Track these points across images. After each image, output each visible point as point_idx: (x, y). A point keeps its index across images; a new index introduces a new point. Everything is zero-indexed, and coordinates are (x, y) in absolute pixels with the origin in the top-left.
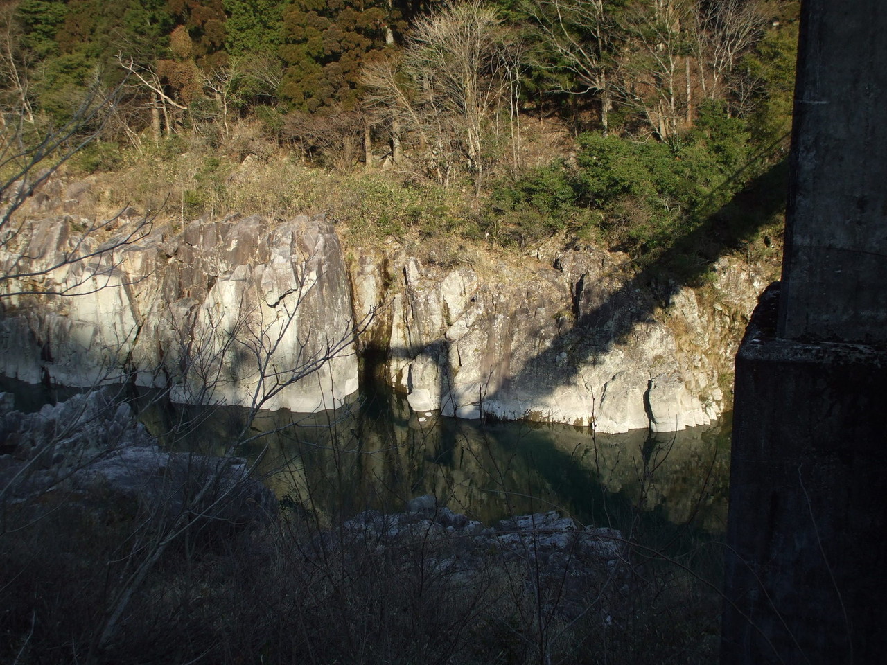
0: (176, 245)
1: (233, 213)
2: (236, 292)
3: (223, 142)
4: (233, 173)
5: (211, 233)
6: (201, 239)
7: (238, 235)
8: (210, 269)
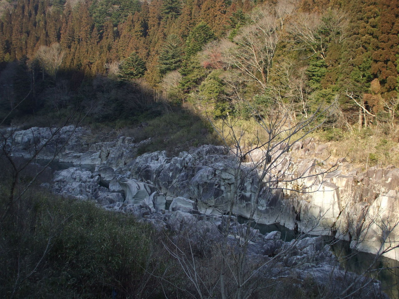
0: (362, 177)
1: (391, 165)
2: (388, 202)
3: (390, 133)
4: (393, 147)
5: (380, 173)
6: (374, 176)
7: (392, 176)
8: (377, 190)
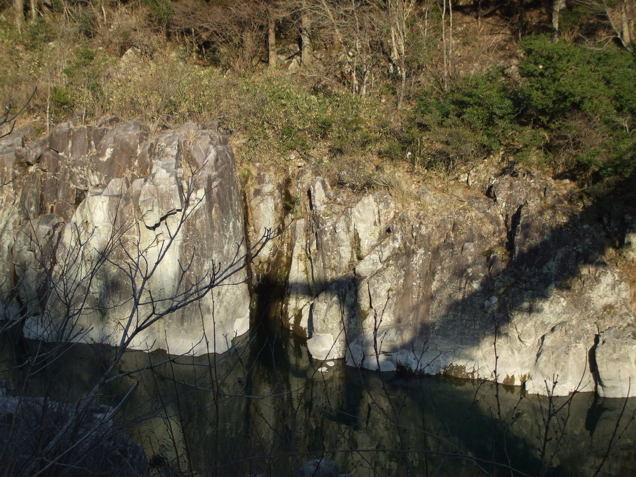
0: (39, 151)
1: (108, 116)
2: (109, 210)
3: (99, 31)
4: (110, 69)
5: (82, 139)
6: (70, 146)
7: (115, 142)
8: (79, 181)
